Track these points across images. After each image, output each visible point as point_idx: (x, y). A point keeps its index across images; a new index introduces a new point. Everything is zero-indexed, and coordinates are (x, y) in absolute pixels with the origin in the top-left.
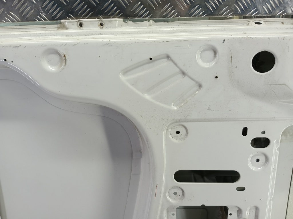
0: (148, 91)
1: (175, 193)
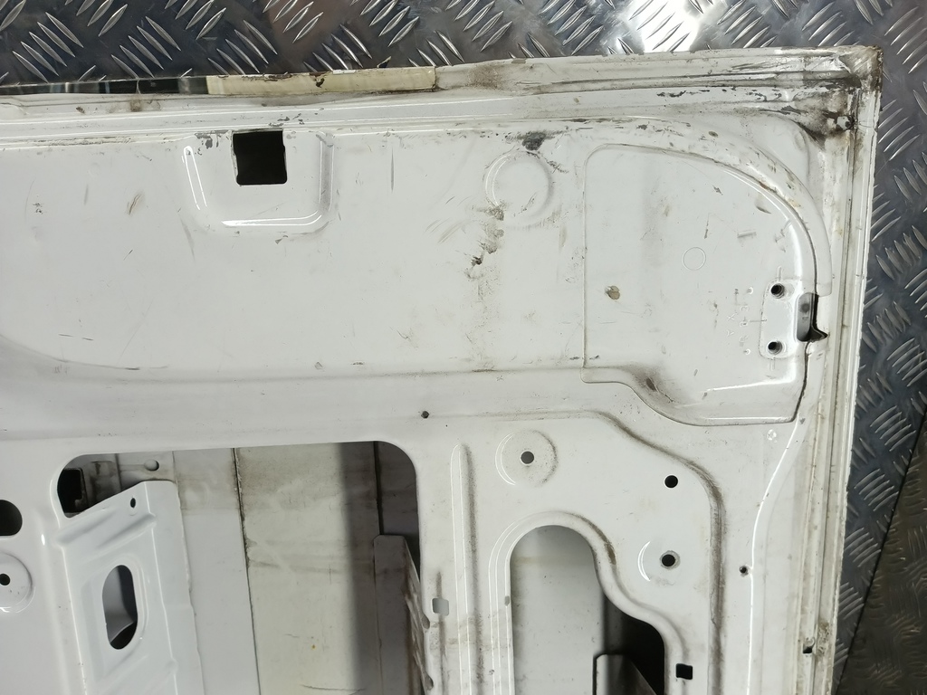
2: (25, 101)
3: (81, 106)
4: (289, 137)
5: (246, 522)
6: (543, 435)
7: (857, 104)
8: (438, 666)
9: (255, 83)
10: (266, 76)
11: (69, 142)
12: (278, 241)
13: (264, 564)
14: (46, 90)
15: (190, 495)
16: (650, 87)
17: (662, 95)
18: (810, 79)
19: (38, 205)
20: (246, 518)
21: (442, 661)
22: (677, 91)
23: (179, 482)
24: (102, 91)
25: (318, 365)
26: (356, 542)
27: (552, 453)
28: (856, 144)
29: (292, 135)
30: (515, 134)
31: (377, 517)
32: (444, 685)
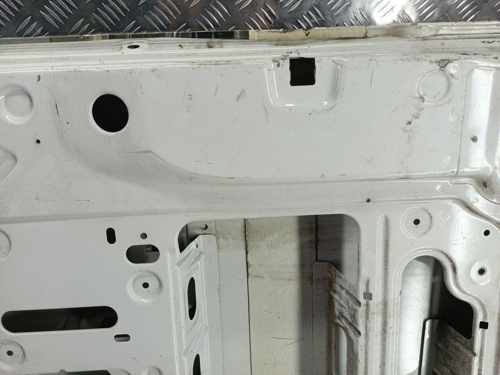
1: (11, 354)
2: (152, 41)
3: (182, 44)
4: (318, 62)
5: (248, 256)
6: (426, 211)
8: (364, 325)
9: (275, 34)
10: (281, 30)
11: (208, 63)
12: (310, 114)
13: (256, 276)
14: (163, 36)
15: (222, 242)
16: (477, 38)
17: (484, 42)
19: (190, 95)
20: (249, 253)
21: (366, 323)
22: (491, 40)
23: (217, 235)
24: (194, 37)
25: (323, 176)
26: (303, 265)
27: (430, 219)
29: (320, 61)
30: (434, 60)
31: (315, 252)
32: (367, 335)
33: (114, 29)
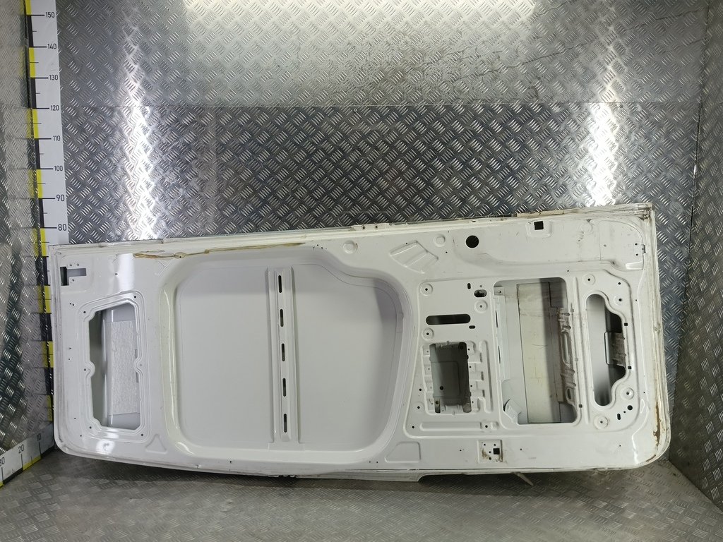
0: (406, 263)
1: (428, 334)
4: (544, 222)
6: (592, 275)
7: (650, 213)
9: (527, 214)
12: (543, 238)
13: (523, 314)
15: (507, 299)
16: (608, 211)
17: (610, 213)
18: (640, 209)
20: (519, 304)
22: (613, 212)
23: (505, 295)
26: (545, 309)
27: (594, 278)
28: (651, 220)
30: (584, 219)
32: (573, 328)
33: (465, 216)
